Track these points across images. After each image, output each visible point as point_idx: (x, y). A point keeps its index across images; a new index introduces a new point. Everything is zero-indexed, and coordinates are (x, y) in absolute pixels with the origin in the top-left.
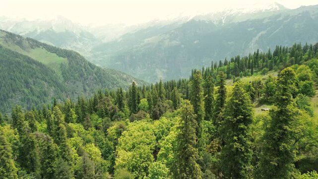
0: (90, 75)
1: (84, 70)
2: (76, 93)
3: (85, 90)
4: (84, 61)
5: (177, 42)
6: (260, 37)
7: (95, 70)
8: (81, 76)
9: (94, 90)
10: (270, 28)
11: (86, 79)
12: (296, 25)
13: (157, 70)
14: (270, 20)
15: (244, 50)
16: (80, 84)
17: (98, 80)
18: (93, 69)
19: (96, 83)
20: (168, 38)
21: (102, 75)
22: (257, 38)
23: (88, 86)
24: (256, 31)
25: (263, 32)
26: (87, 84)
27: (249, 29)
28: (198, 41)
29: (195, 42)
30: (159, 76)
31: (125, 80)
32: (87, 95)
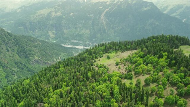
0: (10, 40)
1: (5, 37)
2: (2, 53)
3: (8, 50)
4: (4, 31)
5: (60, 14)
6: (106, 13)
7: (13, 37)
8: (4, 41)
9: (14, 50)
10: (110, 7)
11: (7, 43)
12: (122, 7)
13: (49, 32)
14: (110, 3)
15: (98, 20)
16: (4, 47)
17: (16, 43)
18: (11, 36)
19: (15, 45)
20: (54, 11)
21: (18, 40)
22: (104, 13)
23: (10, 48)
24: (103, 9)
25: (107, 10)
26: (9, 46)
27: (100, 7)
28: (73, 13)
29: (71, 14)
30: (51, 36)
31: (33, 41)
32: (10, 53)
